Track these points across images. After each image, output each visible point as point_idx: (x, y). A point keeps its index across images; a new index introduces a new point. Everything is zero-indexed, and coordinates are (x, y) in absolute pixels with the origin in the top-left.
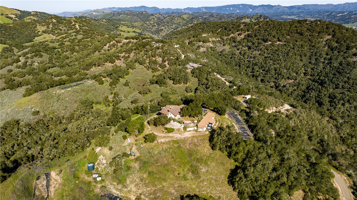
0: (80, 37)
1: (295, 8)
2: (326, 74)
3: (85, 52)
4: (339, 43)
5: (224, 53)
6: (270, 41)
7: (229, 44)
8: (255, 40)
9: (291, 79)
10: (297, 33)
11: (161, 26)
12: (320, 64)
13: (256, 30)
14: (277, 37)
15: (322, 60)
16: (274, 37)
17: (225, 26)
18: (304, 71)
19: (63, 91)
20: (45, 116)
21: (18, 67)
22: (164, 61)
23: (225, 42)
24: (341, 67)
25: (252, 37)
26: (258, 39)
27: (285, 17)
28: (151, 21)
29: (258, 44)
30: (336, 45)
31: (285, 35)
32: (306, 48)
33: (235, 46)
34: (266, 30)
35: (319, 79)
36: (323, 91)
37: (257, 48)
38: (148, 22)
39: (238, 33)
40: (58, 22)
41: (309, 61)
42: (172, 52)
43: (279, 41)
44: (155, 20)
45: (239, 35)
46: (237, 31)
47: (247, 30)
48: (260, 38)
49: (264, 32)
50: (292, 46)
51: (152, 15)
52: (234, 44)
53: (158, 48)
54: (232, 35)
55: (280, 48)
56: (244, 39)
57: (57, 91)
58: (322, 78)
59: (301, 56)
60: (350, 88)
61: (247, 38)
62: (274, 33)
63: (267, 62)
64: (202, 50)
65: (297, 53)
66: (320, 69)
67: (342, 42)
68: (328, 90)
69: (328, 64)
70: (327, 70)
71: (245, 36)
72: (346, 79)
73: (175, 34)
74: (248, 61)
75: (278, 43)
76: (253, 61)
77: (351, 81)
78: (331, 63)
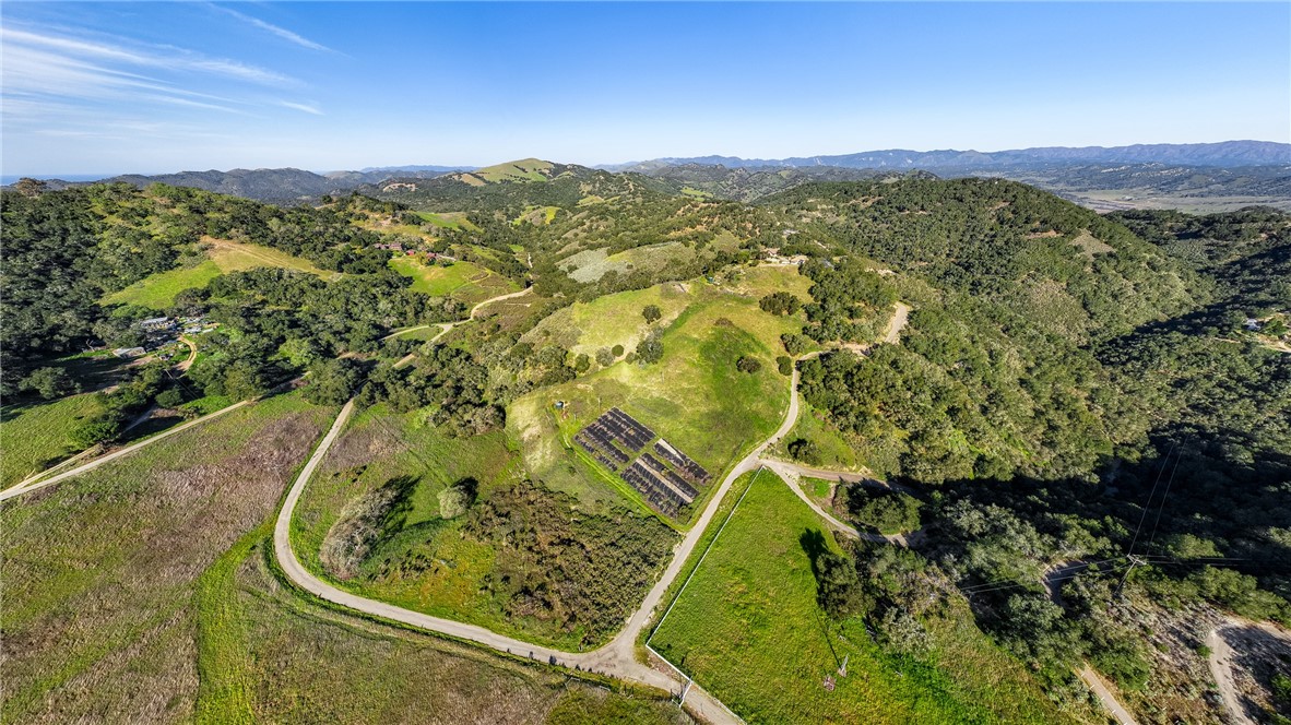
0: (639, 200)
1: (1008, 155)
2: (980, 255)
3: (656, 217)
4: (1016, 214)
5: (836, 226)
6: (908, 210)
7: (847, 213)
8: (886, 209)
9: (925, 261)
10: (955, 199)
11: (743, 188)
12: (976, 243)
13: (893, 194)
14: (920, 204)
15: (982, 237)
16: (916, 204)
17: (848, 188)
18: (948, 252)
20: (638, 270)
21: (584, 231)
22: (754, 227)
23: (840, 211)
24: (1005, 247)
25: (883, 204)
28: (728, 181)
29: (890, 214)
30: (1011, 216)
31: (935, 202)
32: (961, 220)
33: (855, 217)
34: (907, 194)
35: (966, 262)
36: (966, 276)
37: (887, 219)
38: (724, 181)
39: (864, 198)
40: (606, 179)
41: (961, 237)
42: (766, 218)
43: (923, 209)
44: (735, 178)
45: (864, 201)
46: (863, 196)
47: (878, 195)
48: (894, 206)
49: (903, 197)
50: (939, 217)
51: (731, 171)
52: (853, 215)
53: (749, 212)
54: (853, 201)
55: (921, 220)
56: (870, 207)
57: (647, 249)
58: (972, 260)
59: (949, 231)
60: (1006, 273)
61: (876, 205)
62: (917, 198)
63: (896, 238)
64: (804, 220)
65: (944, 226)
66: (973, 249)
67: (1022, 213)
68: (973, 276)
69: (988, 242)
70: (982, 251)
71: (873, 203)
72: (1005, 262)
73: (766, 200)
74: (868, 236)
75: (920, 212)
76: (875, 236)
77: (1011, 264)
78: (992, 241)
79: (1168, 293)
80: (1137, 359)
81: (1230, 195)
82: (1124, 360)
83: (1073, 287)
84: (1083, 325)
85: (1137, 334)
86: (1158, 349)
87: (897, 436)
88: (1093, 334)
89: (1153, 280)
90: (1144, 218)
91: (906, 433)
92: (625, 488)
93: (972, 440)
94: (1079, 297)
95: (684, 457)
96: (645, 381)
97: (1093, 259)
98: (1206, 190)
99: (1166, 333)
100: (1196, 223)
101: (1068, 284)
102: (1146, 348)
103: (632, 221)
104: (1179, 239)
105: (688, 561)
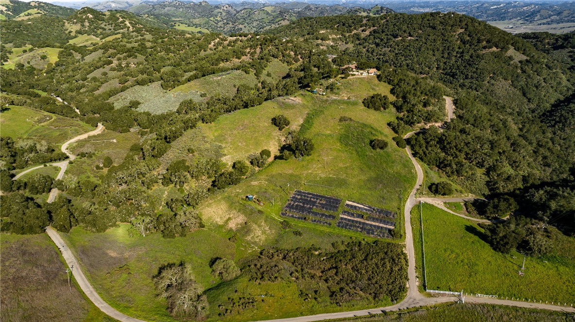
2: (458, 67)
4: (471, 37)
5: (348, 52)
6: (400, 37)
7: (353, 41)
8: (383, 36)
9: (424, 74)
10: (430, 27)
11: (237, 23)
12: (452, 58)
13: (383, 25)
14: (408, 31)
15: (455, 54)
16: (405, 31)
17: (343, 21)
18: (437, 66)
19: (220, 78)
20: (212, 97)
21: (113, 69)
22: (296, 55)
23: (348, 40)
24: (471, 59)
25: (379, 33)
26: (387, 35)
27: (416, 10)
28: (217, 17)
29: (388, 40)
30: (468, 38)
31: (417, 30)
32: (439, 42)
33: (360, 44)
34: (395, 25)
35: (451, 72)
36: (454, 82)
37: (387, 44)
38: (213, 18)
39: (362, 28)
41: (442, 55)
43: (410, 36)
44: (223, 15)
45: (363, 31)
46: (361, 27)
47: (372, 26)
48: (389, 33)
49: (392, 26)
50: (424, 40)
51: (217, 7)
52: (358, 42)
54: (355, 31)
55: (412, 43)
56: (369, 36)
57: (214, 78)
58: (454, 71)
59: (433, 51)
60: (477, 77)
61: (374, 34)
62: (404, 27)
63: (399, 58)
65: (430, 47)
66: (452, 62)
67: (474, 35)
68: (458, 81)
69: (460, 57)
70: (458, 63)
71: (370, 32)
72: (475, 70)
74: (377, 58)
75: (409, 38)
76: (382, 58)
77: (479, 71)
78: (462, 56)
79: (560, 82)
80: (559, 122)
81: (562, 22)
82: (553, 124)
83: (516, 83)
84: (527, 107)
85: (553, 108)
86: (567, 114)
87: (480, 172)
88: (533, 111)
89: (551, 75)
90: (534, 38)
91: (483, 170)
92: (344, 232)
93: (514, 168)
94: (520, 89)
95: (370, 207)
96: (308, 169)
97: (519, 65)
98: (549, 20)
99: (568, 105)
100: (559, 39)
101: (512, 81)
102: (562, 115)
103: (162, 57)
104: (554, 50)
105: (416, 254)
